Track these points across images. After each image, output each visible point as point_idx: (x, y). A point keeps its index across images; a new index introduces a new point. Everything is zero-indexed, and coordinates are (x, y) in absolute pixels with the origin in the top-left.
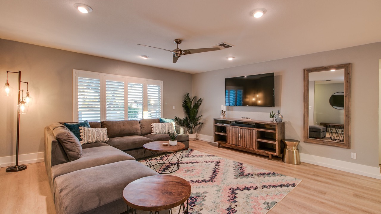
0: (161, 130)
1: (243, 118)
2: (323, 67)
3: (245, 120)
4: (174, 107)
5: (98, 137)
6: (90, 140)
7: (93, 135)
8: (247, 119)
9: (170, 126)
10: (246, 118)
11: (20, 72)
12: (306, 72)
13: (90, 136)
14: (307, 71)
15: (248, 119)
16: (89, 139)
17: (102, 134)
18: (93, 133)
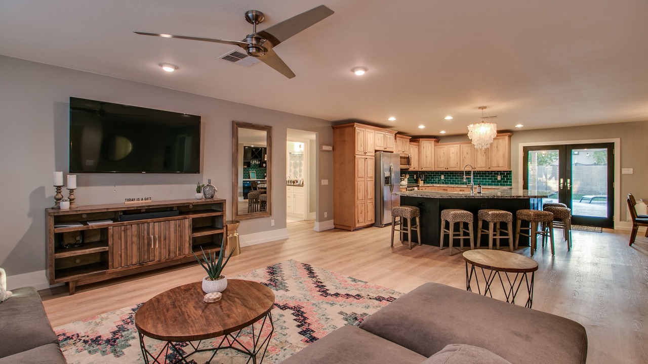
1: (129, 200)
2: (252, 124)
3: (135, 204)
8: (141, 201)
10: (138, 200)
12: (235, 125)
14: (237, 125)
15: (144, 201)
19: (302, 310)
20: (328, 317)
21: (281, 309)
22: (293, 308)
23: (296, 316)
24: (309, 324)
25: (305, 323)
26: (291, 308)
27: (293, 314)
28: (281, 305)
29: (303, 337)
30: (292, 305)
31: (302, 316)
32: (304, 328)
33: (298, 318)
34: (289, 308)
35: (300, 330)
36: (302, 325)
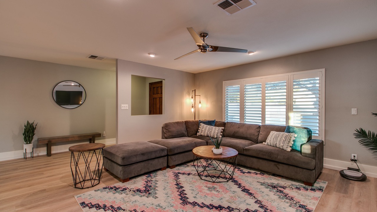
0: (272, 141)
4: (354, 111)
5: (208, 133)
6: (202, 134)
7: (205, 131)
9: (284, 138)
11: (195, 90)
13: (202, 131)
16: (202, 132)
17: (213, 131)
18: (205, 129)
19: (181, 201)
20: (166, 195)
21: (196, 203)
22: (188, 204)
23: (185, 197)
24: (178, 192)
25: (180, 192)
26: (189, 203)
27: (187, 198)
28: (197, 206)
29: (182, 185)
30: (189, 206)
31: (182, 196)
32: (181, 190)
33: (185, 196)
34: (191, 203)
35: (183, 189)
36: (182, 191)
